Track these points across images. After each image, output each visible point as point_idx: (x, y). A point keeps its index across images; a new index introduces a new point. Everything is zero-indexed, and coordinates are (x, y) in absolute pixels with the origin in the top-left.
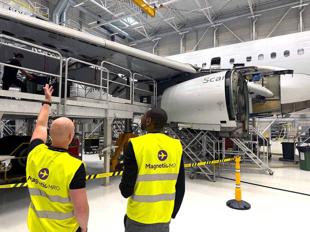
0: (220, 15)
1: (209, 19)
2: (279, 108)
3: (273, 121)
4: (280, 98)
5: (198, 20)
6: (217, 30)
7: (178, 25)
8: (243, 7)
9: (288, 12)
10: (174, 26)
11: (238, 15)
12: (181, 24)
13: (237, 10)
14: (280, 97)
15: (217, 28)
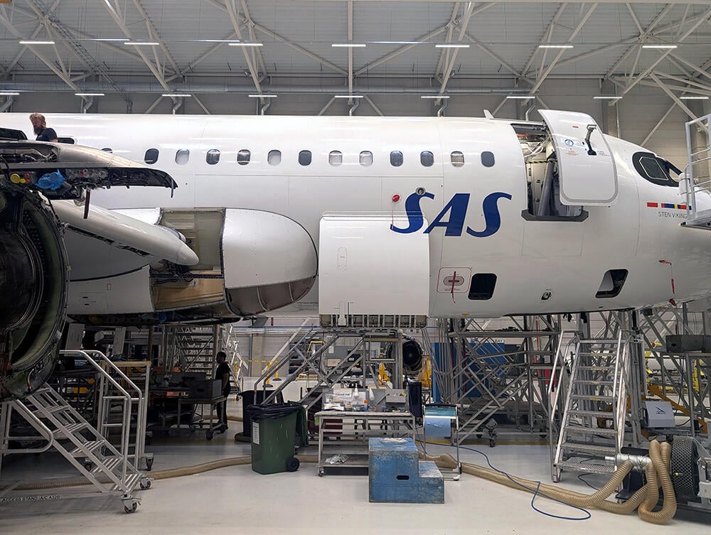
0: (188, 74)
1: (159, 76)
2: (222, 298)
3: (295, 334)
4: (223, 273)
5: (131, 72)
6: (180, 107)
7: (71, 71)
8: (243, 71)
9: (329, 104)
10: (62, 71)
11: (229, 86)
12: (86, 72)
13: (227, 75)
14: (222, 269)
15: (180, 105)
